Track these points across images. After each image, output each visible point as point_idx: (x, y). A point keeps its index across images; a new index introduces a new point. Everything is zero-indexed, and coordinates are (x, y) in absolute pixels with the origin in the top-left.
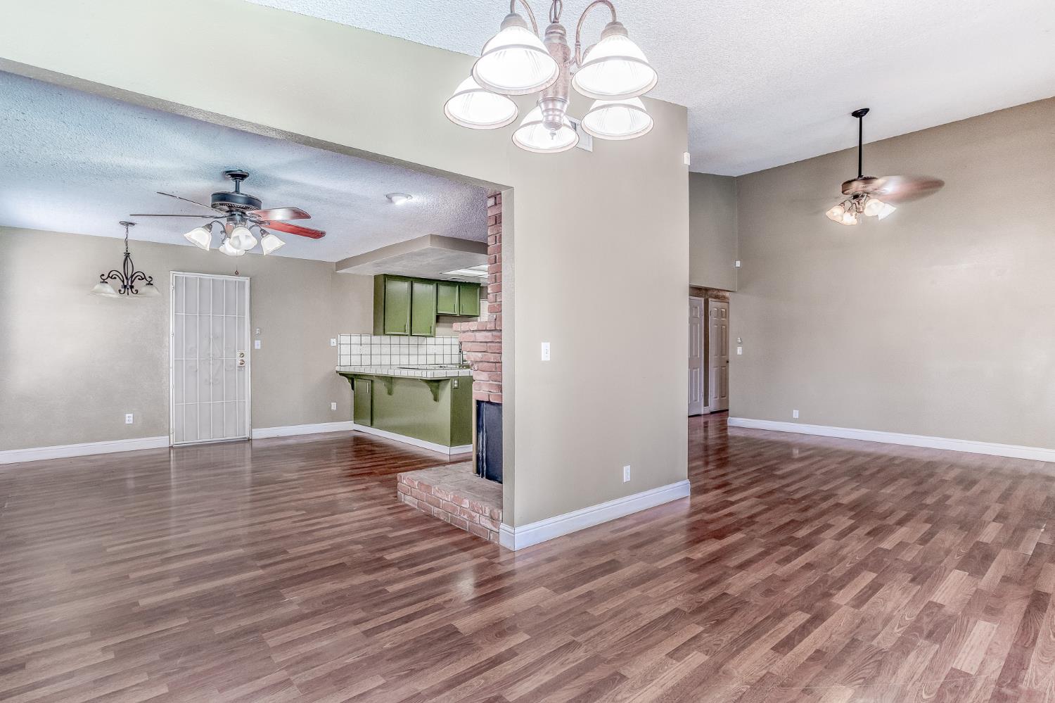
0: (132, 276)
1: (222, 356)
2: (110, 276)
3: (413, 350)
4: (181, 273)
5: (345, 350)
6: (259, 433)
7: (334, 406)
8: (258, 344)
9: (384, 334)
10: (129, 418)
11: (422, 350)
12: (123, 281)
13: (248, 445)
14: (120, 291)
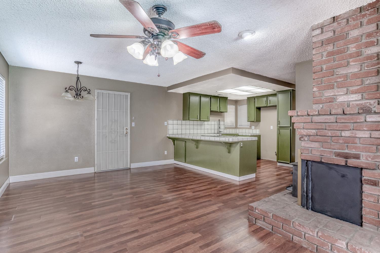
0: (80, 89)
1: (118, 130)
2: (70, 89)
3: (199, 127)
4: (100, 90)
5: (170, 127)
6: (134, 166)
7: (166, 153)
8: (133, 124)
9: (189, 120)
10: (76, 159)
11: (203, 127)
12: (76, 92)
13: (129, 171)
14: (74, 96)
